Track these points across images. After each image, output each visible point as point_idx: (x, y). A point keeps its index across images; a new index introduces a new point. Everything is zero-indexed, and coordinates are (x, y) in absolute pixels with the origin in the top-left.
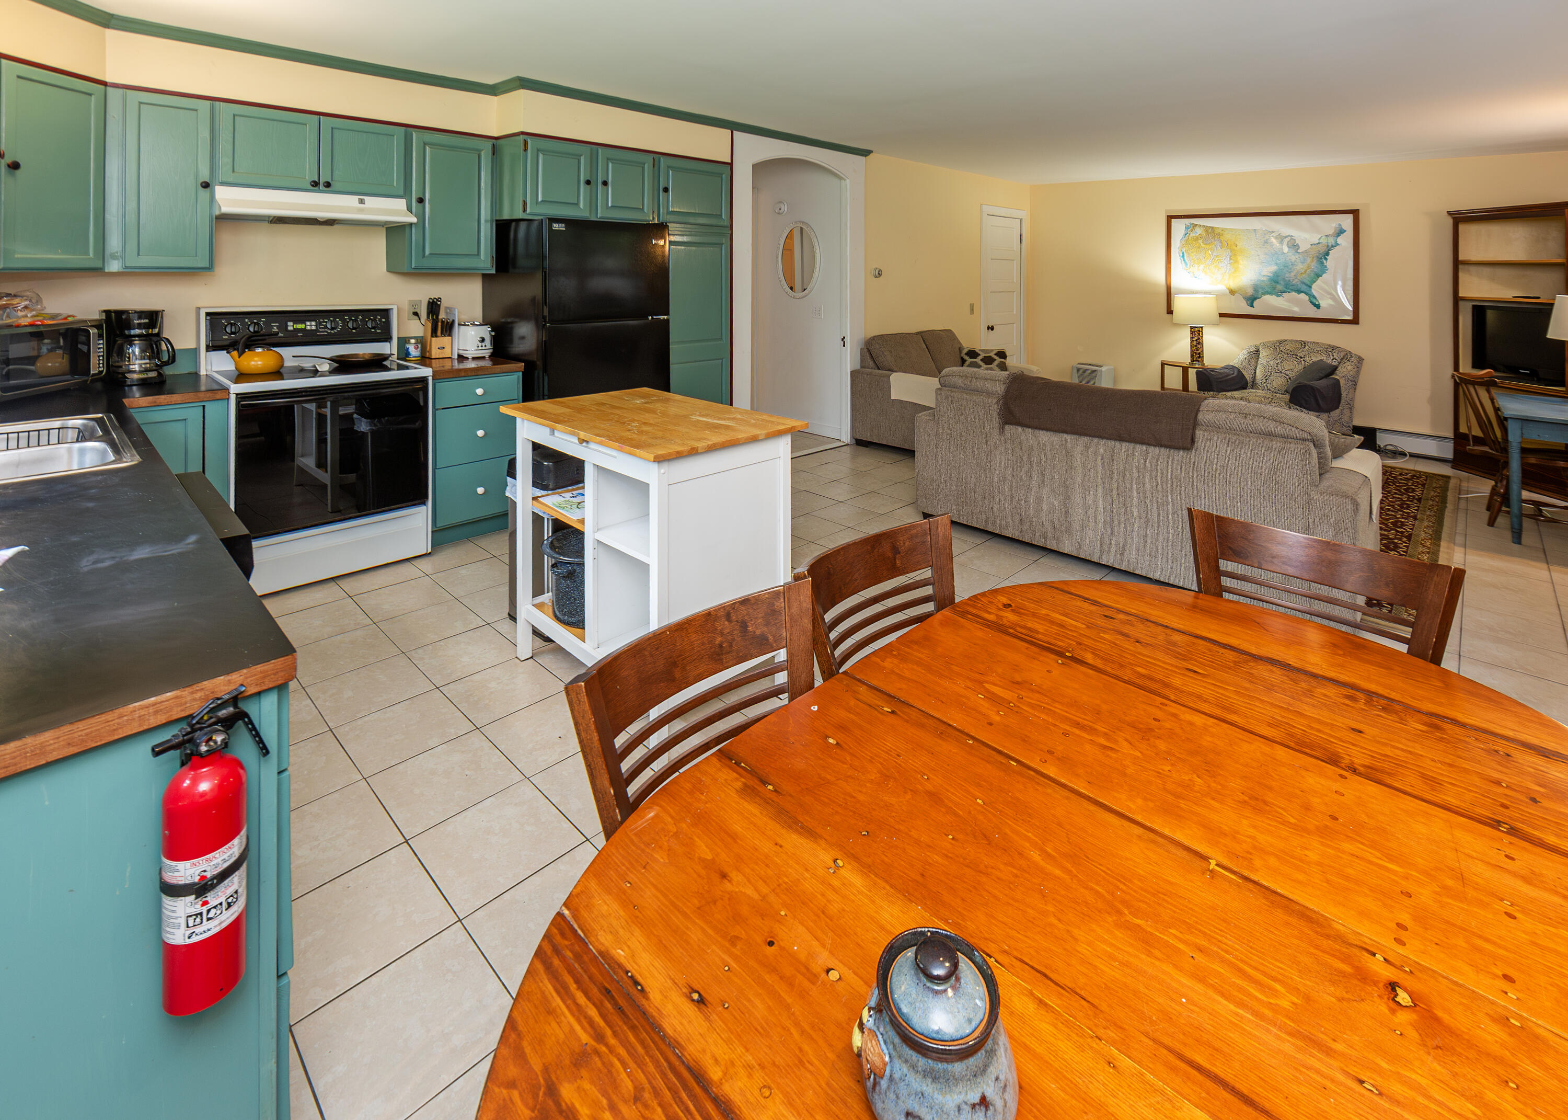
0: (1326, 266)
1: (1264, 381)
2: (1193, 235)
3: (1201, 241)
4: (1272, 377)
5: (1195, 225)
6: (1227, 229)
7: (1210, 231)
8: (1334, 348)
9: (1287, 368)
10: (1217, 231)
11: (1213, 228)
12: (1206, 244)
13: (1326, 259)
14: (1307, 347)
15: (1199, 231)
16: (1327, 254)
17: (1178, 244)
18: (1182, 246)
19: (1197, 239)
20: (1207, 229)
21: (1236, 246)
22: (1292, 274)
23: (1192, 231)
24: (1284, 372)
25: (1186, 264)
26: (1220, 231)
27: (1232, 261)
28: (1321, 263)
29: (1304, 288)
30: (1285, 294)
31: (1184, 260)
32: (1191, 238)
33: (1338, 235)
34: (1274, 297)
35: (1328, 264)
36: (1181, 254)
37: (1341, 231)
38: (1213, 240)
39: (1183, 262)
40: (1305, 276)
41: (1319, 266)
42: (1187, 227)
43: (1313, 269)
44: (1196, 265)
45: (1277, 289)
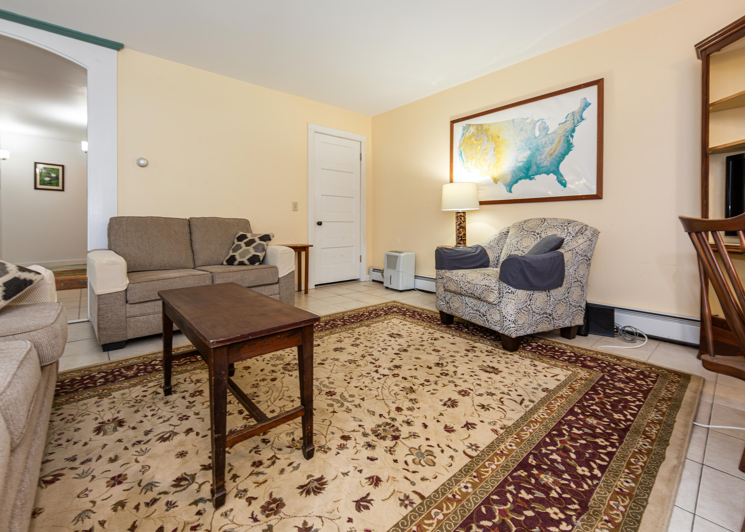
0: (572, 144)
2: (468, 134)
3: (473, 139)
5: (469, 125)
6: (491, 124)
7: (480, 127)
8: (569, 222)
9: (525, 245)
10: (484, 127)
11: (481, 125)
12: (477, 141)
13: (572, 137)
14: (544, 224)
15: (472, 130)
16: (573, 131)
17: (458, 145)
18: (460, 146)
19: (470, 137)
20: (478, 125)
21: (499, 137)
22: (543, 156)
23: (467, 131)
25: (463, 161)
26: (487, 126)
27: (495, 152)
28: (568, 141)
29: (553, 168)
30: (537, 177)
31: (462, 158)
32: (466, 138)
33: (584, 110)
34: (528, 180)
35: (574, 141)
36: (460, 153)
37: (587, 105)
38: (482, 136)
39: (461, 160)
40: (553, 156)
41: (566, 145)
42: (464, 128)
43: (560, 149)
44: (470, 161)
45: (530, 173)
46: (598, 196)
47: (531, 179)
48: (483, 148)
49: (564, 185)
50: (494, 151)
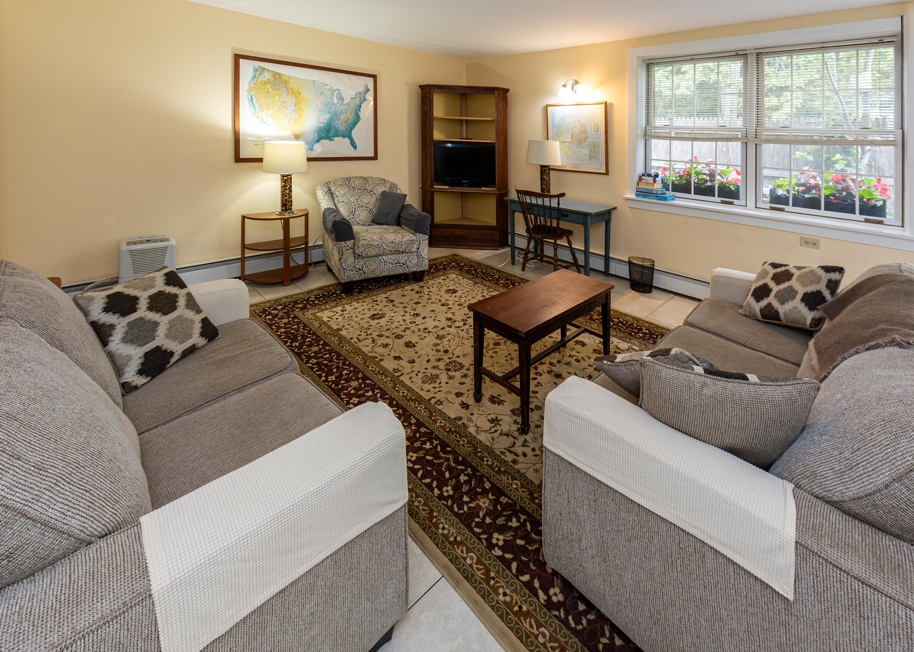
0: (359, 116)
1: (352, 216)
2: (261, 79)
3: (269, 86)
4: (357, 212)
5: (264, 69)
6: (292, 77)
7: (276, 75)
9: (365, 201)
10: (284, 78)
11: (280, 74)
12: (274, 90)
13: (360, 111)
14: (370, 182)
15: (267, 76)
16: (360, 107)
17: (247, 87)
18: (250, 90)
19: (265, 83)
20: (275, 74)
21: (300, 94)
22: (340, 122)
23: (260, 74)
24: (364, 205)
25: (255, 109)
26: (286, 78)
27: (296, 108)
28: (357, 114)
29: (347, 133)
30: (335, 139)
31: (253, 104)
32: (258, 82)
33: (366, 93)
34: (328, 141)
35: (361, 114)
36: (250, 98)
37: (367, 90)
38: (280, 86)
39: (252, 106)
40: (347, 123)
41: (356, 116)
42: (256, 70)
43: (352, 118)
44: (265, 111)
45: (330, 135)
46: (375, 158)
47: (331, 140)
48: (282, 100)
49: (355, 148)
50: (295, 106)
